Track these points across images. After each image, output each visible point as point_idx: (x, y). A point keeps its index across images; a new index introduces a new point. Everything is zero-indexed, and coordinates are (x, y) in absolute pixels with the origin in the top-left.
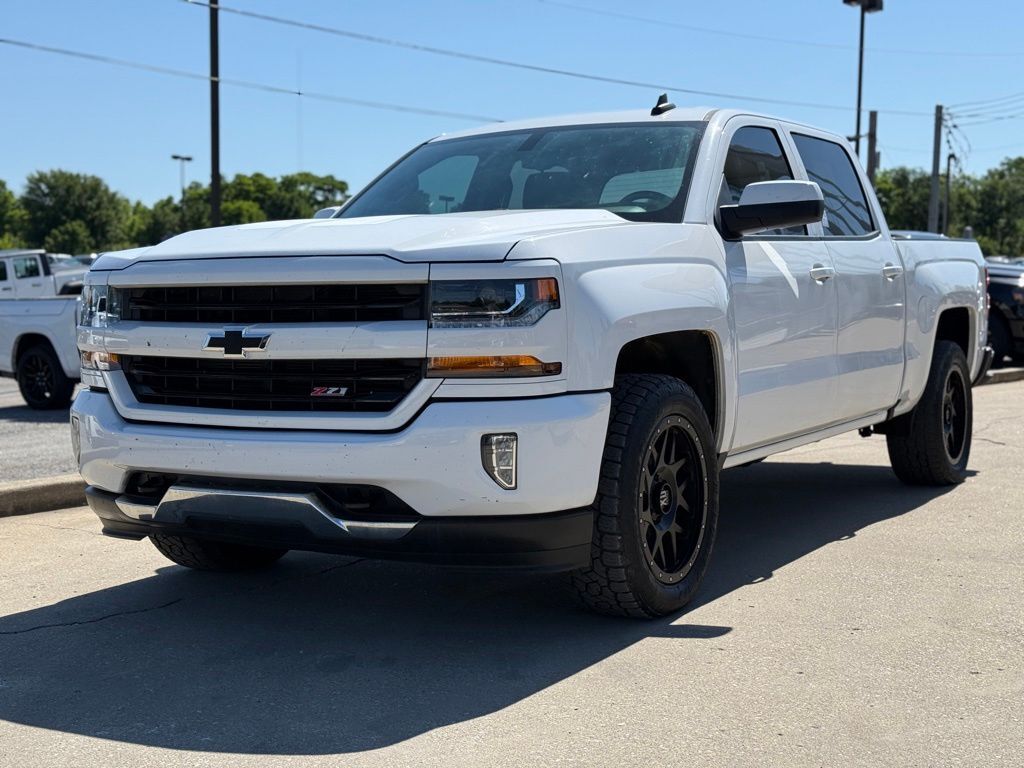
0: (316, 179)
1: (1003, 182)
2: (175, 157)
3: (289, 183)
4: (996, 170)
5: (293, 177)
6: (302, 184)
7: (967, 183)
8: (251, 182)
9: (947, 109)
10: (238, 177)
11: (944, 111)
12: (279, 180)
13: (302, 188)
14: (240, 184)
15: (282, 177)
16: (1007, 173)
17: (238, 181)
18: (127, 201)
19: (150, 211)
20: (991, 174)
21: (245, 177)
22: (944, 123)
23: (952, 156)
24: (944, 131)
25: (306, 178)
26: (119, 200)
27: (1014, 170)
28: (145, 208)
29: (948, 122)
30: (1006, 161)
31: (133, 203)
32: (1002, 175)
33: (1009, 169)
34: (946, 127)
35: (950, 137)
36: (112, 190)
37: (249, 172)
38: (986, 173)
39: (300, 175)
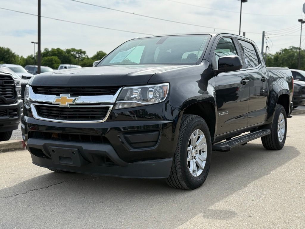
0: (77, 50)
1: (280, 56)
2: (32, 42)
3: (68, 51)
4: (278, 52)
5: (69, 49)
6: (72, 51)
7: (270, 56)
8: (56, 51)
9: (266, 32)
10: (53, 49)
11: (265, 33)
12: (65, 50)
13: (72, 53)
14: (53, 51)
15: (66, 49)
16: (282, 53)
17: (52, 50)
18: (18, 56)
19: (25, 59)
20: (277, 53)
21: (55, 49)
22: (265, 37)
23: (267, 47)
24: (265, 39)
25: (74, 50)
26: (15, 55)
27: (284, 52)
28: (24, 58)
29: (266, 36)
30: (281, 49)
31: (20, 56)
32: (280, 53)
33: (282, 52)
34: (266, 38)
35: (267, 41)
36: (13, 52)
37: (56, 48)
38: (275, 53)
39: (72, 49)
